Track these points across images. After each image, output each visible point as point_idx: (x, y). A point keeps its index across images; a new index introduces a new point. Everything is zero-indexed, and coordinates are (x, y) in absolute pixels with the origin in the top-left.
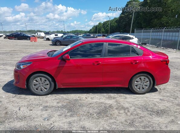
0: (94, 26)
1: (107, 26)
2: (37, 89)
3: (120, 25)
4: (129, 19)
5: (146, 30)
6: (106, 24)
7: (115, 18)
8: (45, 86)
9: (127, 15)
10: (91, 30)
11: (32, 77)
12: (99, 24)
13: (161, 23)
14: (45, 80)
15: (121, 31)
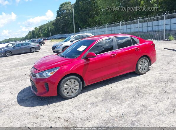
0: (30, 32)
1: (44, 30)
2: (68, 93)
3: (58, 27)
4: (65, 20)
5: (91, 28)
6: (43, 28)
7: (51, 21)
8: (75, 88)
9: (63, 17)
10: (27, 36)
11: (62, 82)
12: (36, 28)
13: (95, 21)
14: (75, 82)
15: (61, 32)
